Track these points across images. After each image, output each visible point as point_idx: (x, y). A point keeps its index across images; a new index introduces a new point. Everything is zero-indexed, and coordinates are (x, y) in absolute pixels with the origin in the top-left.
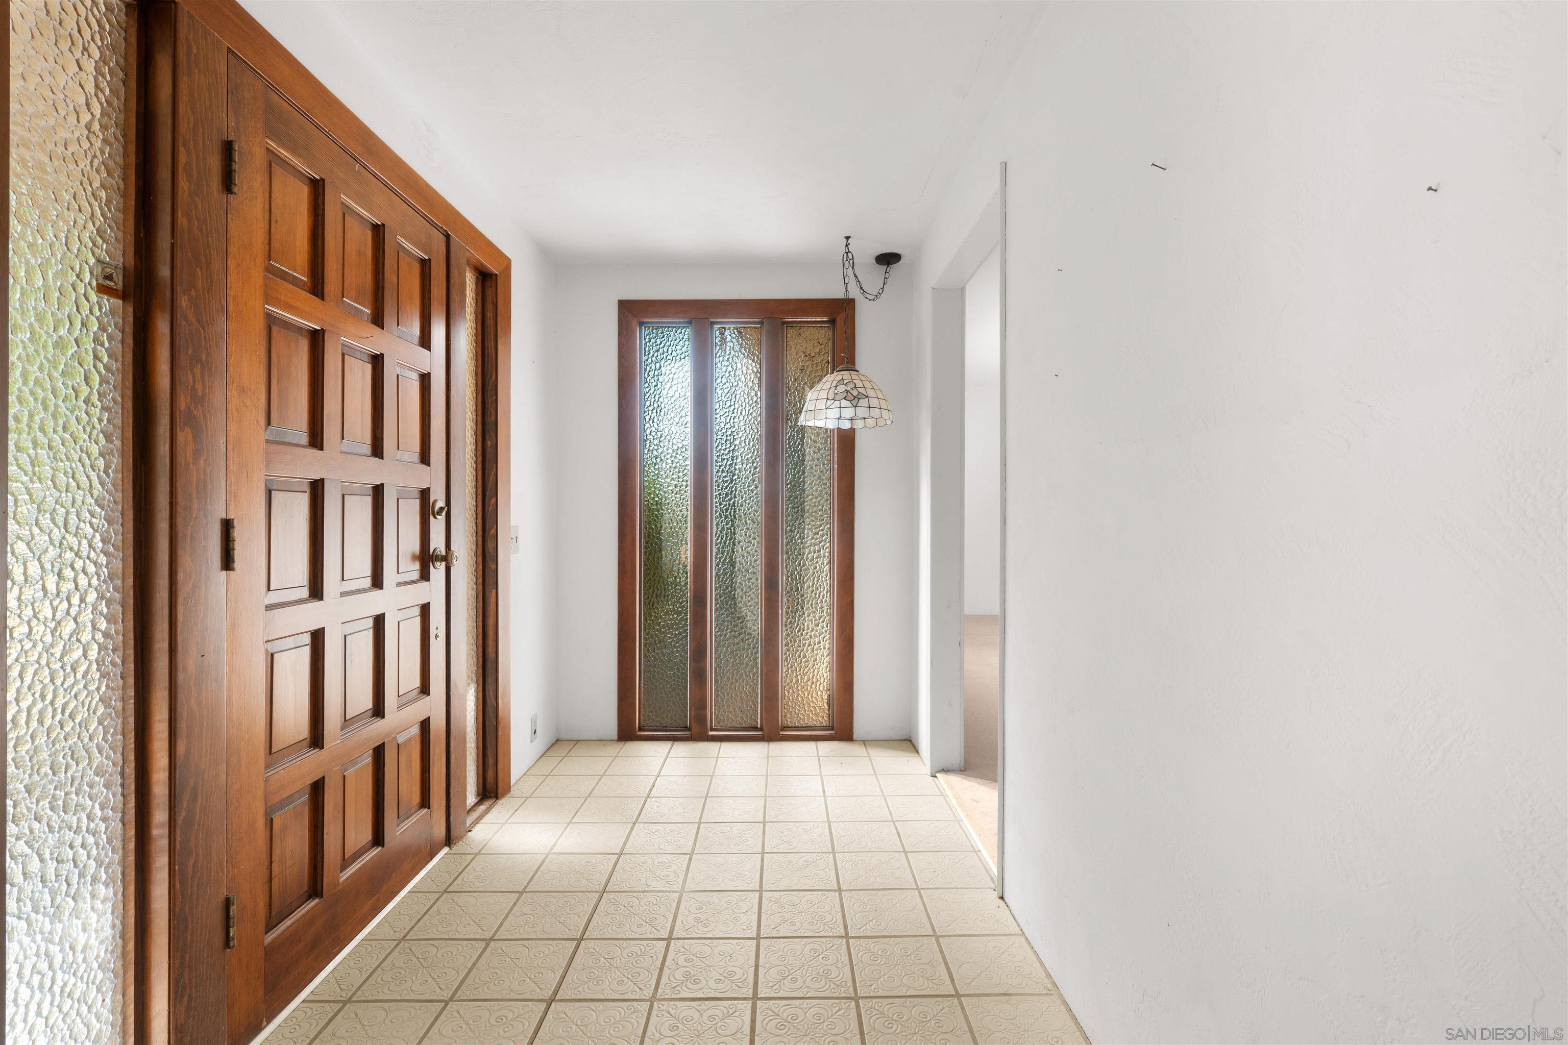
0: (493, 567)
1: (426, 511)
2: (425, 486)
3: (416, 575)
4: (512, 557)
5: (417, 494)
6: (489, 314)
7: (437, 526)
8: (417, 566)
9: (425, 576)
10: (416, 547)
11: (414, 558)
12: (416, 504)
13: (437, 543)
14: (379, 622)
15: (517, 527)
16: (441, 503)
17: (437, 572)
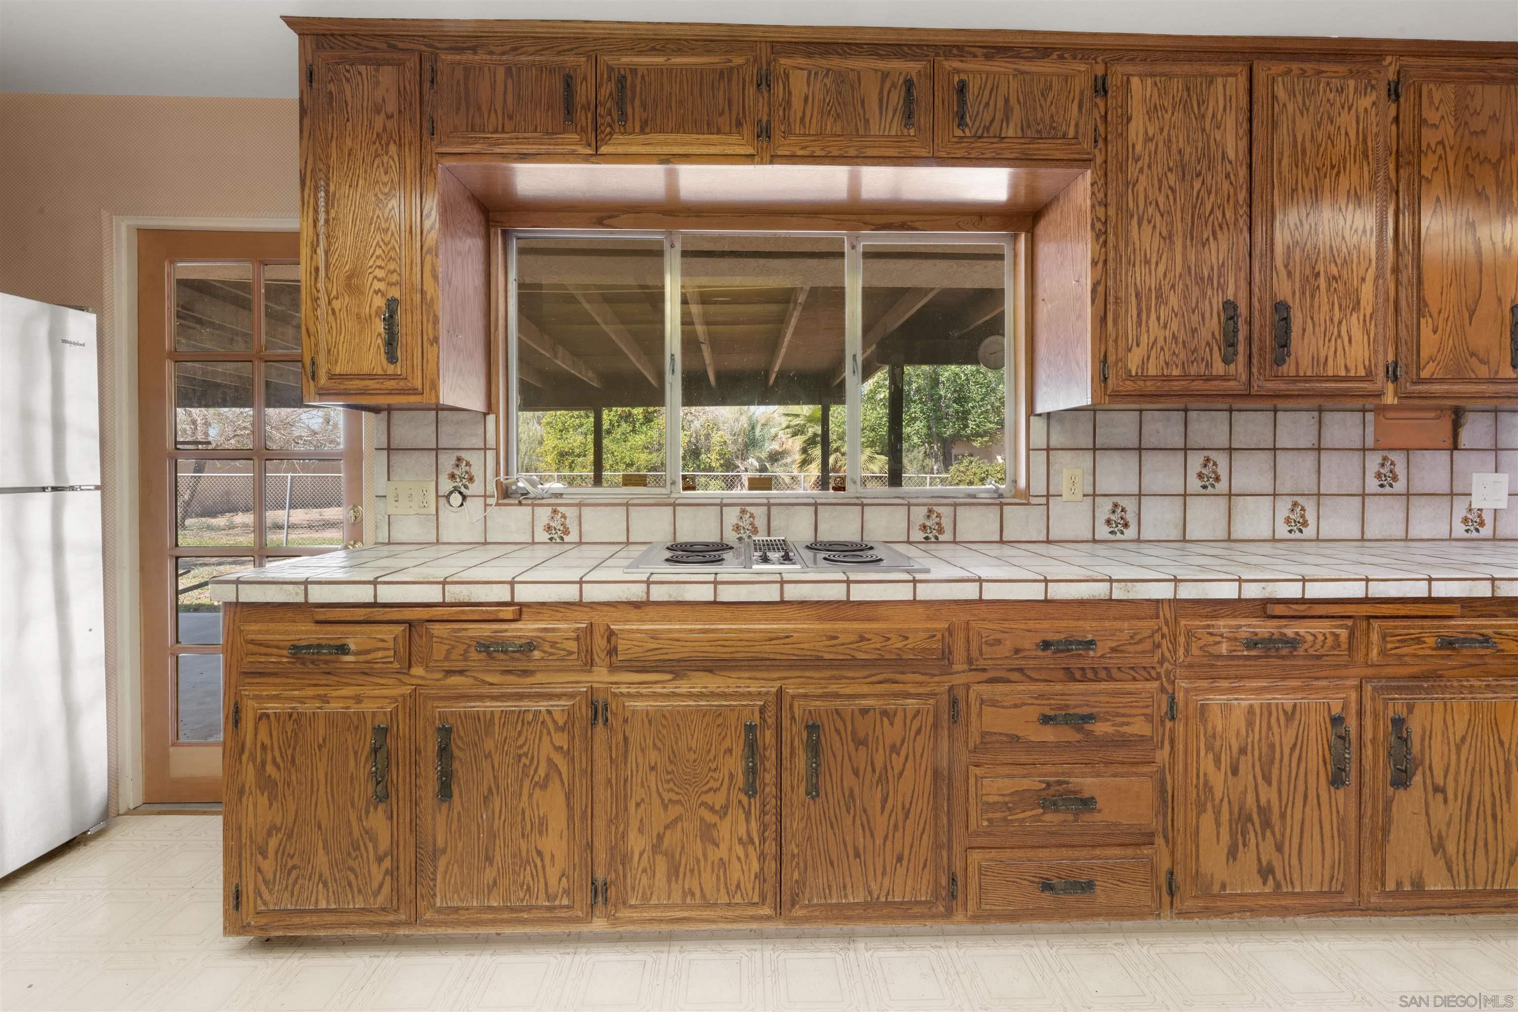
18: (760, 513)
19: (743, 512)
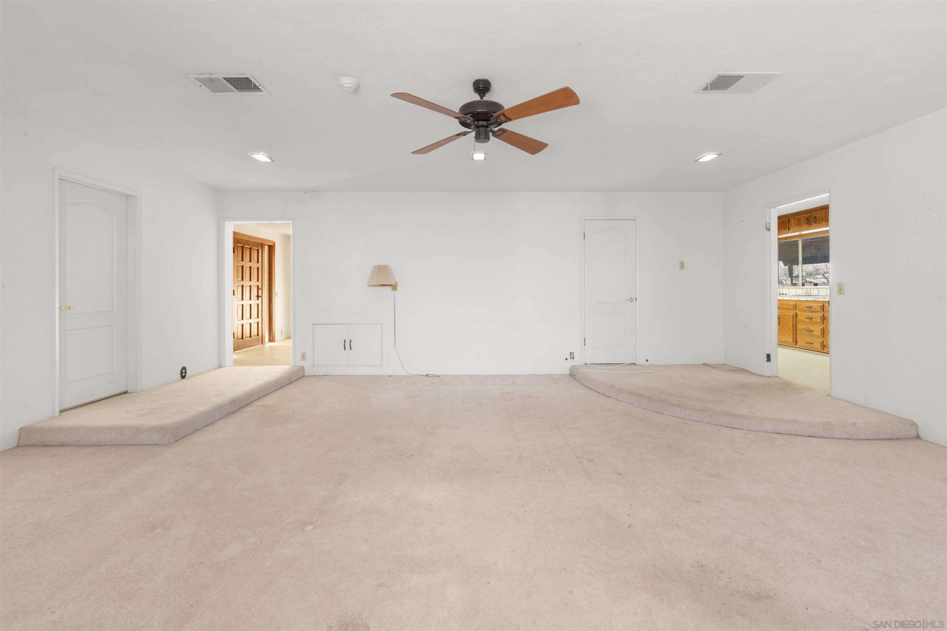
0: (271, 299)
1: (258, 289)
2: (258, 285)
3: (257, 299)
4: (276, 298)
5: (257, 286)
6: (271, 253)
7: (260, 291)
8: (257, 298)
9: (258, 299)
10: (256, 295)
11: (256, 296)
12: (256, 288)
13: (260, 294)
14: (251, 305)
15: (277, 292)
16: (261, 288)
17: (260, 299)
18: (809, 290)
19: (806, 290)
